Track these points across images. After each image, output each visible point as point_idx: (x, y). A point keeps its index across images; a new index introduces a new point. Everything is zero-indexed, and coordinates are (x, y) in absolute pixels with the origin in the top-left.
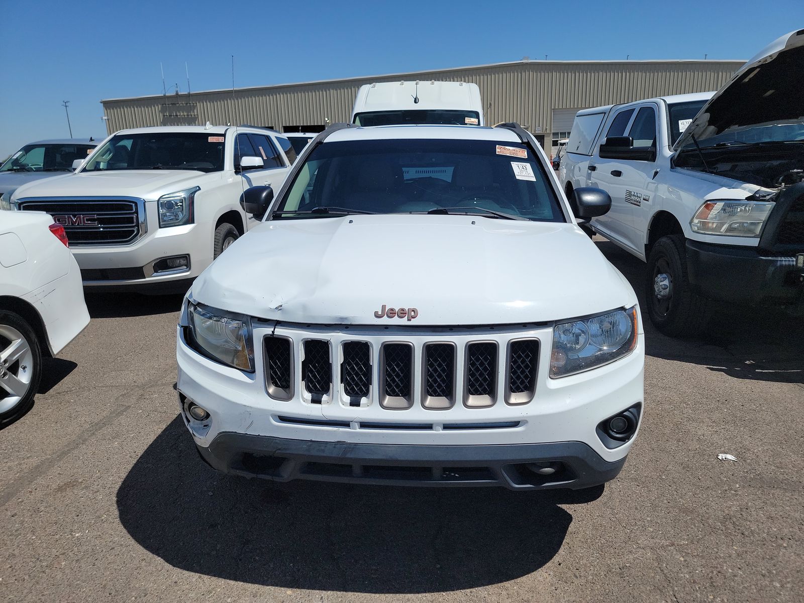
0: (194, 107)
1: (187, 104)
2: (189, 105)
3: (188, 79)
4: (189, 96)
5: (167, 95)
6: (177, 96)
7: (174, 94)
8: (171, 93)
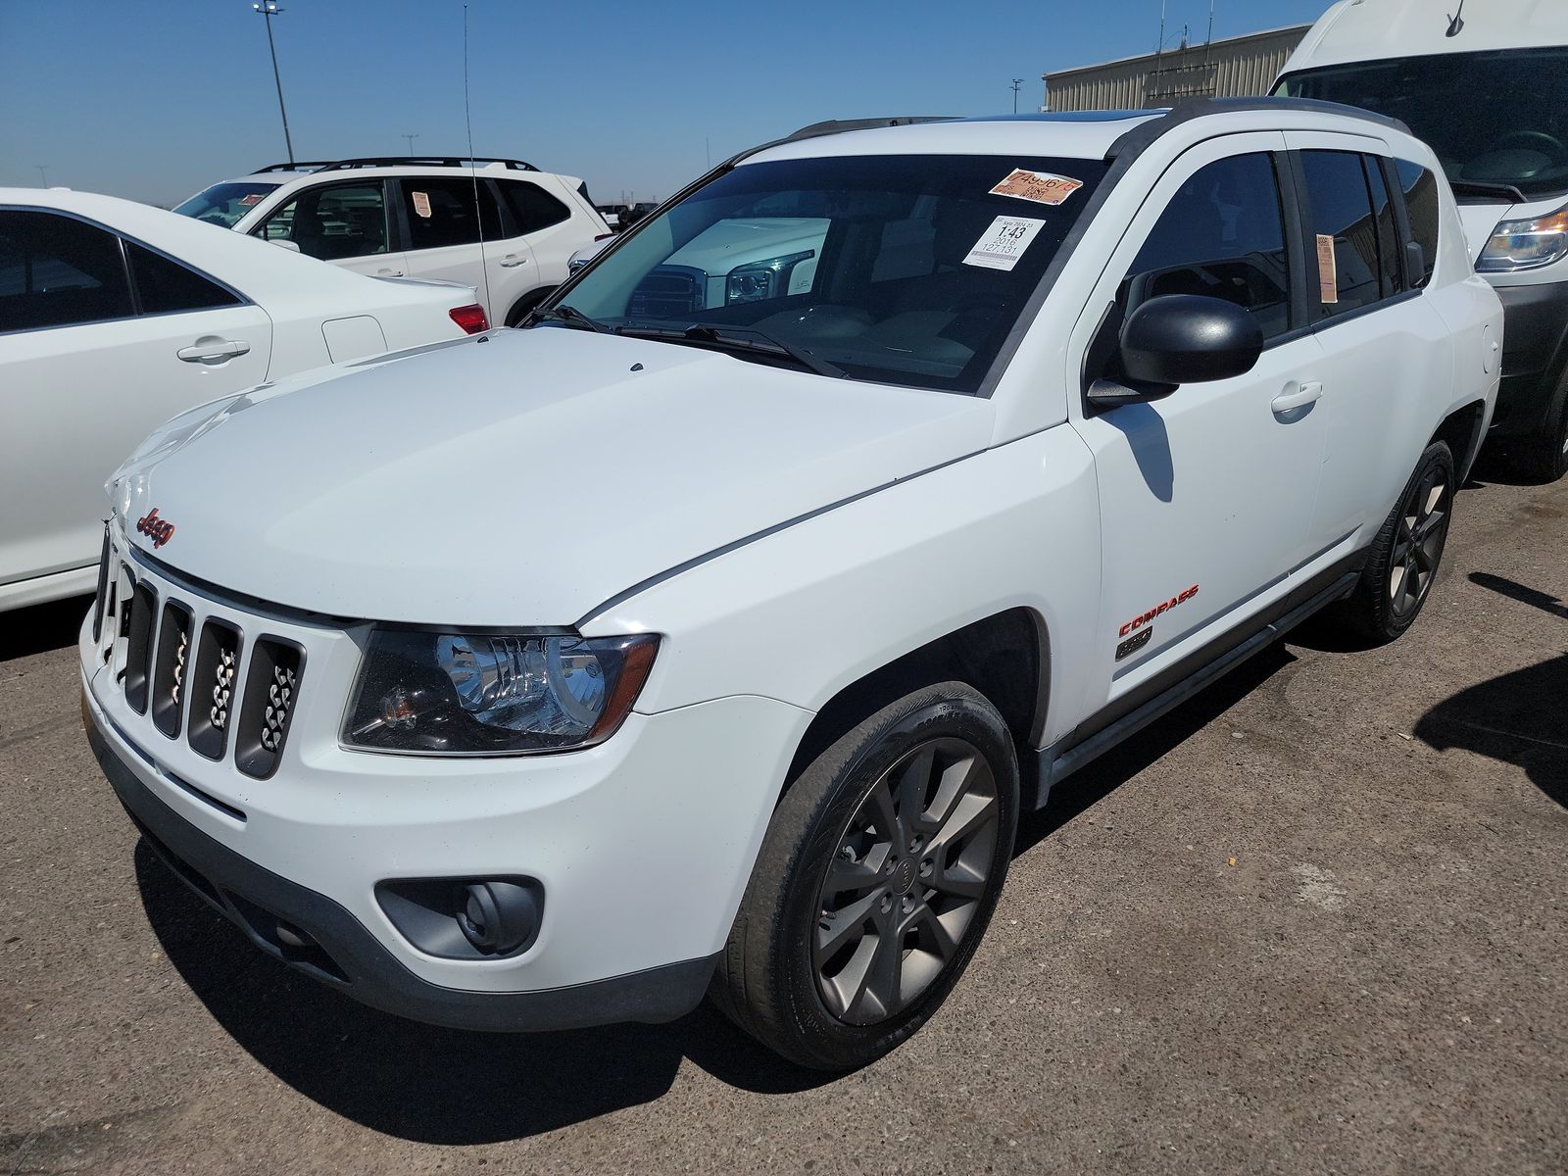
0: (1212, 72)
1: (1197, 67)
2: (1202, 68)
3: (1211, 14)
4: (1207, 49)
5: (1162, 52)
6: (1184, 52)
7: (1174, 48)
8: (1171, 47)
